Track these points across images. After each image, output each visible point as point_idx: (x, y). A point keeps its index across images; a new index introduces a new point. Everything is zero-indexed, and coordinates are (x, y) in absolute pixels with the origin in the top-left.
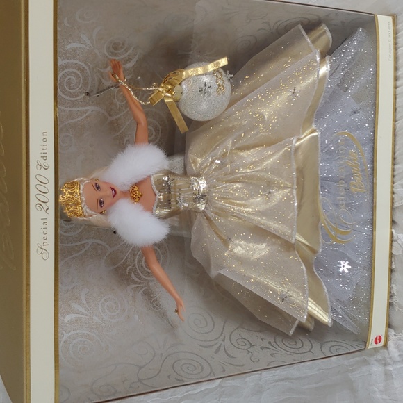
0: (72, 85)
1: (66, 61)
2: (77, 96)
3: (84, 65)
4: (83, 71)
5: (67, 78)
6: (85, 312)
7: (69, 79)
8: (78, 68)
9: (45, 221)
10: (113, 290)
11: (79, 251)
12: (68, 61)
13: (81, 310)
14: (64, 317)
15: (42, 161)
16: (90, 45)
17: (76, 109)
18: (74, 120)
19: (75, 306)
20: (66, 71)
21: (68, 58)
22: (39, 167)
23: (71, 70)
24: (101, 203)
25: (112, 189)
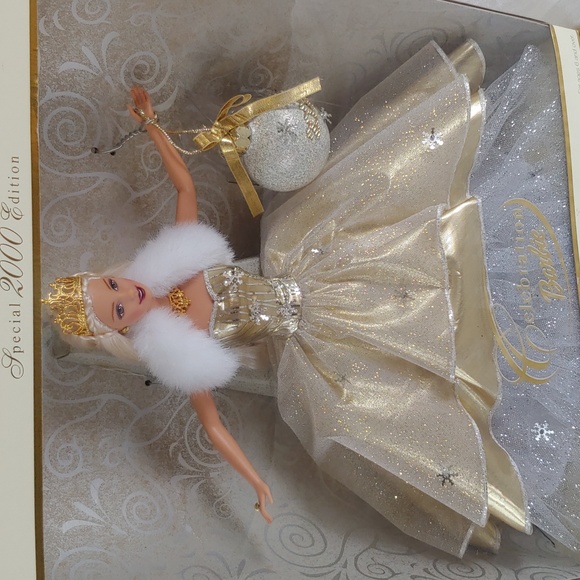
0: (69, 135)
1: (59, 94)
2: (79, 154)
3: (89, 102)
4: (87, 111)
5: (61, 123)
6: (97, 517)
7: (65, 124)
8: (79, 106)
9: (16, 308)
10: (147, 482)
11: (85, 414)
12: (63, 93)
13: (90, 512)
14: (61, 525)
15: (10, 205)
16: (98, 66)
17: (79, 175)
18: (75, 194)
19: (80, 506)
20: (60, 109)
21: (61, 88)
22: (5, 215)
23: (68, 109)
24: (120, 311)
25: (139, 288)
